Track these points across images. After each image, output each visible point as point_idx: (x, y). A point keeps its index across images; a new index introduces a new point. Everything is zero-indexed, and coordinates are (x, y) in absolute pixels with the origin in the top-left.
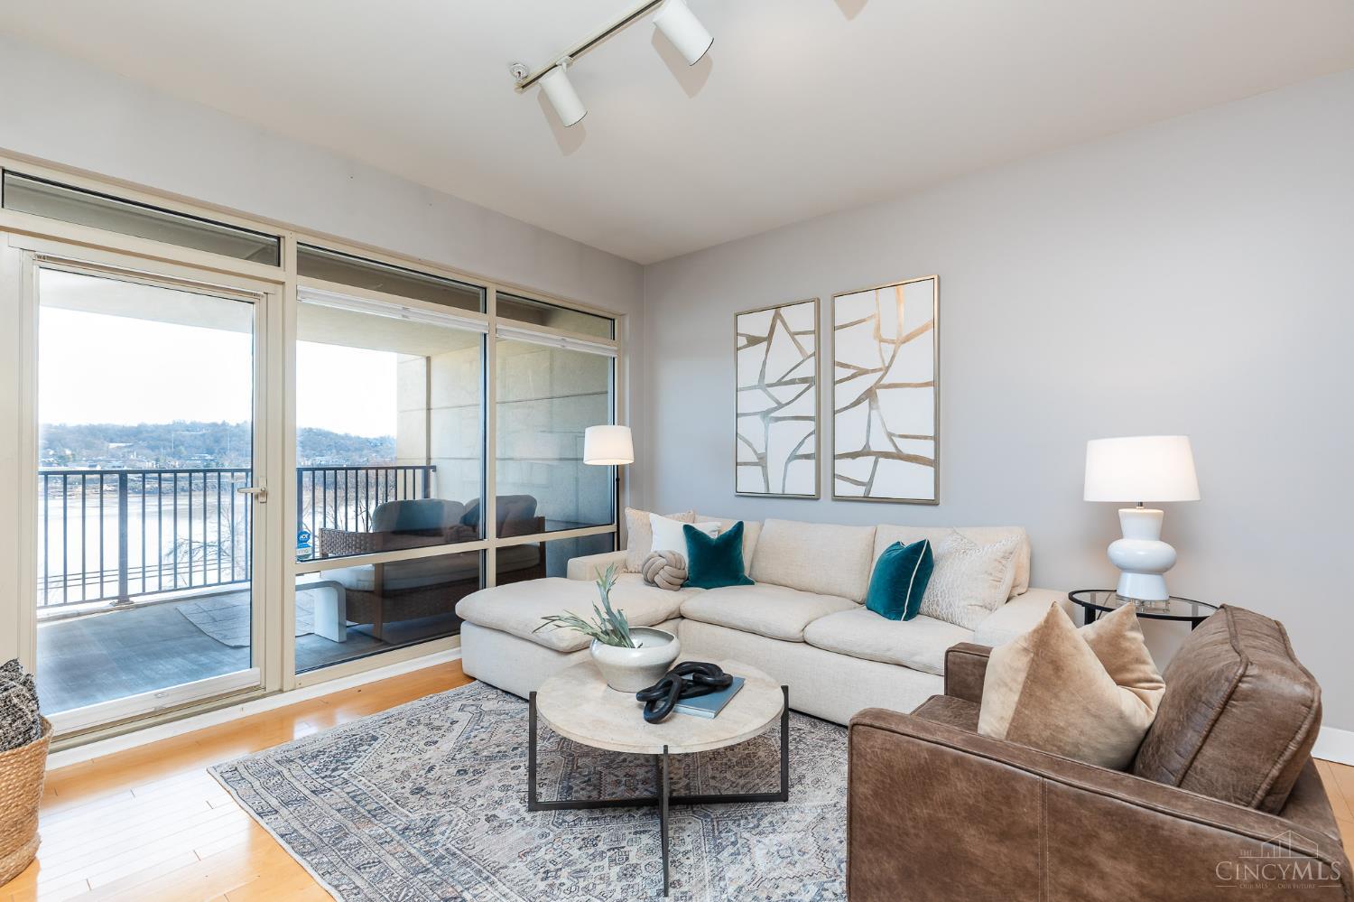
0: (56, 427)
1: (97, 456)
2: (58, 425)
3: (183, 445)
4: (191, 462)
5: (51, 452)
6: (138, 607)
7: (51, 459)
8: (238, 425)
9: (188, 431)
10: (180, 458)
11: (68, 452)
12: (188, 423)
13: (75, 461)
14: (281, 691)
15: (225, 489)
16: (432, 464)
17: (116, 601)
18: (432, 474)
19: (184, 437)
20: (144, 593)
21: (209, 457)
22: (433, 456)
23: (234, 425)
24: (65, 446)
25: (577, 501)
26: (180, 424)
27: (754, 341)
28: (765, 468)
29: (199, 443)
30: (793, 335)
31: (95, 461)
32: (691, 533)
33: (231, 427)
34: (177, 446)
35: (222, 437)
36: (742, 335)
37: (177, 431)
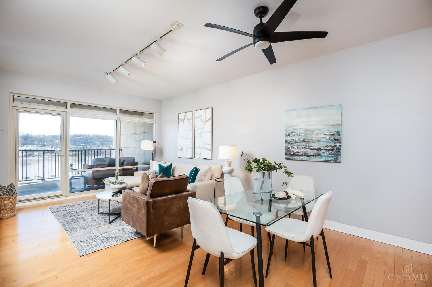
0: (42, 136)
1: (53, 144)
2: (43, 135)
3: (77, 141)
4: (79, 146)
5: (41, 143)
6: (46, 181)
7: (41, 145)
8: (93, 135)
9: (78, 137)
10: (76, 145)
11: (45, 143)
12: (78, 134)
13: (47, 146)
14: (66, 196)
15: (87, 155)
16: (121, 149)
17: (42, 180)
18: (121, 151)
19: (77, 139)
20: (48, 179)
21: (84, 145)
22: (121, 147)
23: (92, 135)
24: (45, 141)
25: (145, 158)
26: (76, 135)
27: (181, 120)
28: (183, 151)
29: (81, 141)
30: (188, 119)
31: (53, 146)
32: (160, 166)
33: (91, 136)
34: (75, 141)
35: (88, 139)
36: (180, 119)
37: (75, 137)
